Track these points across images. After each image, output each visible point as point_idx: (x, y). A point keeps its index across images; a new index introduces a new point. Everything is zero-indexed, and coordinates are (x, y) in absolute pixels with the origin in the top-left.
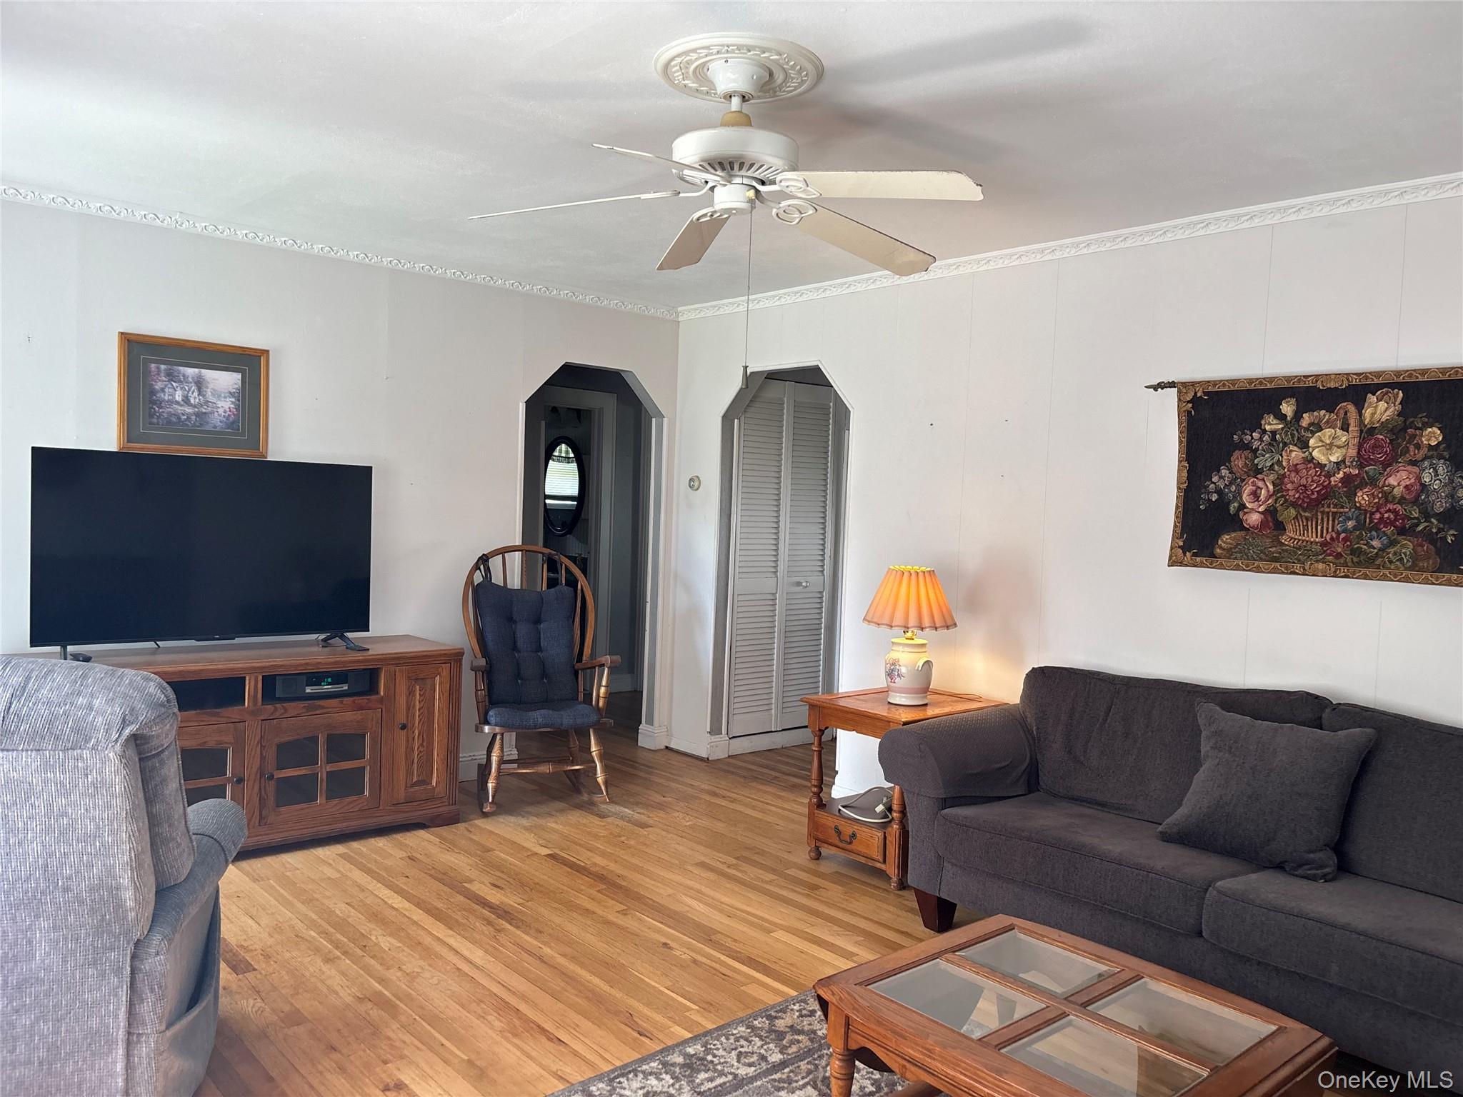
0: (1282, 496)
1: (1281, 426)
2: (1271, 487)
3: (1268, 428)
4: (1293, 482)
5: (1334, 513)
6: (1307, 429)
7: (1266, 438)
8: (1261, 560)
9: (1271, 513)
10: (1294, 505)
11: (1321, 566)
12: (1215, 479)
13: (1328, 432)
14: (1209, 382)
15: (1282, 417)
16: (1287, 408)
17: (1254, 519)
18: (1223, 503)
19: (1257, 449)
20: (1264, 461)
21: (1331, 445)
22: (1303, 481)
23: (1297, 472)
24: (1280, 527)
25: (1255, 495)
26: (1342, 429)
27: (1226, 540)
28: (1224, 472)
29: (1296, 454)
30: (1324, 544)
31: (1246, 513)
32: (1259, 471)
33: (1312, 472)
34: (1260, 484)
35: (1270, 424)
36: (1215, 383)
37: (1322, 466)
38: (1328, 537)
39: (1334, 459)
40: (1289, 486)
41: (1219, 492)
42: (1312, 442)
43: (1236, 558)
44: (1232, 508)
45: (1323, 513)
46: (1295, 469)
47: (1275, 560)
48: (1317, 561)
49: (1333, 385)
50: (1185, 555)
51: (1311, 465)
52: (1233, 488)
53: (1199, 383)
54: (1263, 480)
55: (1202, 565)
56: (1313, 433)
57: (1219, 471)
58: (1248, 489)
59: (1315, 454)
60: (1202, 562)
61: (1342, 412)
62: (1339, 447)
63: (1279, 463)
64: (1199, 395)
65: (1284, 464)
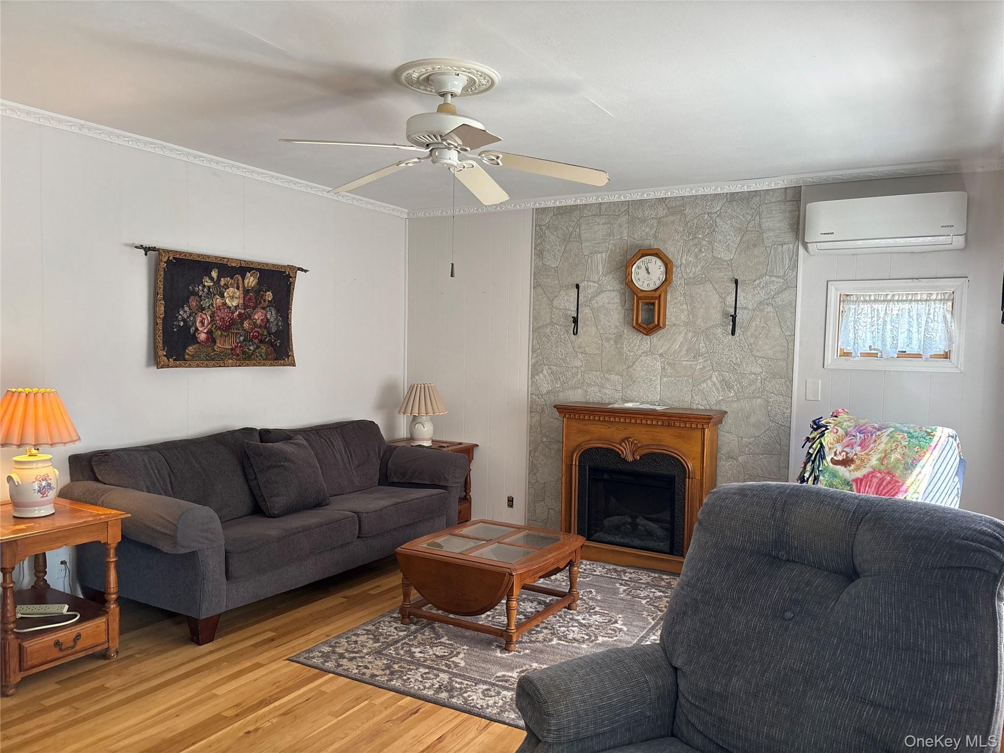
0: (215, 324)
1: (212, 284)
2: (209, 318)
3: (206, 284)
4: (219, 316)
5: (236, 333)
6: (223, 287)
7: (205, 290)
8: (207, 360)
9: (210, 333)
10: (220, 328)
11: (230, 361)
12: (181, 313)
13: (231, 289)
14: (177, 252)
15: (212, 279)
16: (214, 274)
17: (202, 336)
18: (187, 327)
19: (201, 296)
20: (206, 303)
21: (233, 296)
22: (223, 316)
23: (220, 310)
24: (214, 342)
25: (202, 323)
26: (237, 288)
27: (191, 349)
28: (186, 309)
29: (219, 301)
30: (232, 349)
31: (199, 333)
32: (203, 309)
33: (226, 310)
34: (204, 316)
35: (207, 282)
36: (181, 253)
37: (229, 308)
38: (234, 346)
39: (234, 304)
40: (217, 318)
41: (184, 320)
42: (225, 294)
43: (196, 360)
44: (191, 331)
45: (232, 332)
46: (219, 308)
47: (213, 360)
48: (229, 359)
49: (234, 265)
50: (169, 360)
51: (225, 307)
52: (192, 319)
53: (171, 251)
54: (206, 314)
55: (180, 366)
56: (226, 289)
57: (183, 308)
58: (199, 319)
59: (227, 301)
60: (180, 364)
61: (236, 279)
62: (236, 298)
63: (212, 304)
64: (170, 259)
65: (214, 305)
